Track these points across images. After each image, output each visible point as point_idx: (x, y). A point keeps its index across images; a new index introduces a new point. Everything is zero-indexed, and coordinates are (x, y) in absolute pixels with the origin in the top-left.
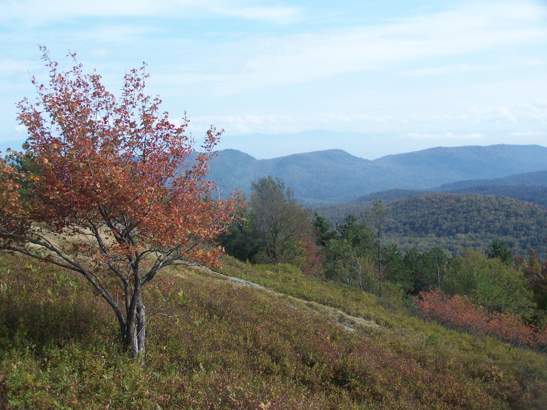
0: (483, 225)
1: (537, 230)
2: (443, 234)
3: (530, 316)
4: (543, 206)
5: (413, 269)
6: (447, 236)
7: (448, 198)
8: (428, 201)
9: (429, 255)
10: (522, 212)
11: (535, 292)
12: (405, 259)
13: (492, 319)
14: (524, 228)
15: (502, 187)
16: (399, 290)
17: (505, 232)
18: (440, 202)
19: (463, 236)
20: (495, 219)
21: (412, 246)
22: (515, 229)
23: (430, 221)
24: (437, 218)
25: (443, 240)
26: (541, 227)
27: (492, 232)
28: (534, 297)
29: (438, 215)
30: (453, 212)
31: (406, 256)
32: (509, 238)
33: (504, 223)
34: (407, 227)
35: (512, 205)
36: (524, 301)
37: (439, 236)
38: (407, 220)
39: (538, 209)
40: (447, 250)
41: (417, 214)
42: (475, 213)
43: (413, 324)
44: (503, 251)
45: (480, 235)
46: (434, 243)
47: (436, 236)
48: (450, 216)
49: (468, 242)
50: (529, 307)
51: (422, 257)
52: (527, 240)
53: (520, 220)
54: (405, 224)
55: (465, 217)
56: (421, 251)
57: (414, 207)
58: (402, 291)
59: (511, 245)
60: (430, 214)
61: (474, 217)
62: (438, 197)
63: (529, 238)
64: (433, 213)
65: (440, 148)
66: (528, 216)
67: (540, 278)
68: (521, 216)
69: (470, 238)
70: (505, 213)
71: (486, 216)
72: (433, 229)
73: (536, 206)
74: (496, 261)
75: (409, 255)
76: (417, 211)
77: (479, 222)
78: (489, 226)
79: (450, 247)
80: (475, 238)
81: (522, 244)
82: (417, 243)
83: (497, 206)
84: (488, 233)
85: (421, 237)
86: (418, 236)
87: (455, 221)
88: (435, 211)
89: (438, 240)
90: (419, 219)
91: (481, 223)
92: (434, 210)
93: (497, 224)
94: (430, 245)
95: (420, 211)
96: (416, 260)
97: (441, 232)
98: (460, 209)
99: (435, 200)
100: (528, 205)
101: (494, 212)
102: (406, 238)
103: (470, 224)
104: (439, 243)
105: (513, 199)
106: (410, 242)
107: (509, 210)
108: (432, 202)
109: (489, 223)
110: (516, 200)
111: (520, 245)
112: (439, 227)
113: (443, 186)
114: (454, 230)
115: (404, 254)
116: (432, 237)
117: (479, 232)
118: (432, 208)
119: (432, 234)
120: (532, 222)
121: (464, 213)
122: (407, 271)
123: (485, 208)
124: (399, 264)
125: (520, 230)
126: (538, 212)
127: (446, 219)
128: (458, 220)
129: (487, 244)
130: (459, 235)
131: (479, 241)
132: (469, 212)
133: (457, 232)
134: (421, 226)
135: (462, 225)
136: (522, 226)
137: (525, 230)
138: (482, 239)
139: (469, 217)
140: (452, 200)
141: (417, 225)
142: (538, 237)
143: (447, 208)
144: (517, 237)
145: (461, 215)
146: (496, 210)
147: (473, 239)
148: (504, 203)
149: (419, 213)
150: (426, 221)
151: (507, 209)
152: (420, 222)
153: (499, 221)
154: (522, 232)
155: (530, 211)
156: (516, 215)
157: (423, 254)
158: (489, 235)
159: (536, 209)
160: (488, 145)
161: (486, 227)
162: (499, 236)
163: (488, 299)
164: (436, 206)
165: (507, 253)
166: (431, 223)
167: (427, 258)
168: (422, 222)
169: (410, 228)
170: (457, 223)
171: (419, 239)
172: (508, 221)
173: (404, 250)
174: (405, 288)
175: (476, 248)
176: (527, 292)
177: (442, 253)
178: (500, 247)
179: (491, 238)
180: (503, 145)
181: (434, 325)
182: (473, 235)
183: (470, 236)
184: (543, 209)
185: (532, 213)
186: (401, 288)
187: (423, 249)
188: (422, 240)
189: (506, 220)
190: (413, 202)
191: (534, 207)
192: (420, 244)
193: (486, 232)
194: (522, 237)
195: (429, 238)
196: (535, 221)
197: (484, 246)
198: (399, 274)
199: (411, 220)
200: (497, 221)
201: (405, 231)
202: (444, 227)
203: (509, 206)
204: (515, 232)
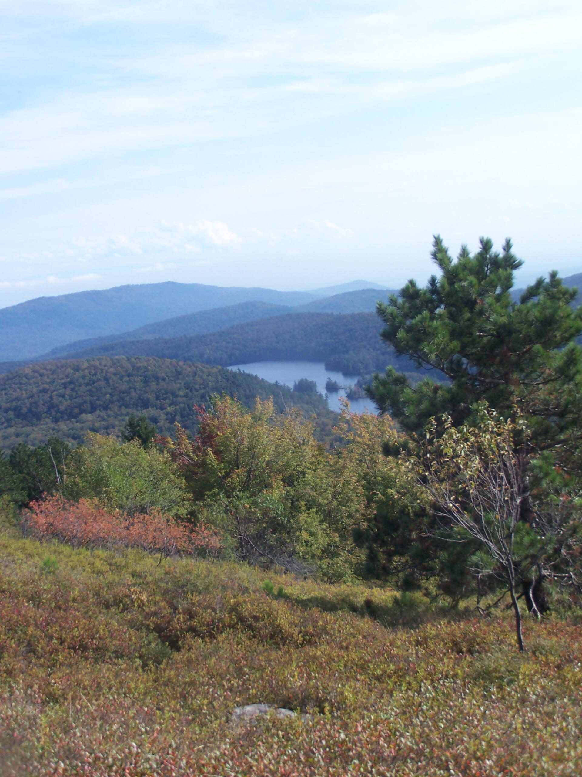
0: (115, 398)
1: (186, 396)
2: (62, 418)
3: (185, 511)
4: (190, 363)
5: (23, 473)
6: (68, 420)
7: (62, 367)
8: (36, 374)
9: (43, 449)
10: (163, 375)
11: (188, 479)
12: (11, 460)
13: (133, 524)
14: (169, 395)
15: (133, 343)
16: (8, 505)
17: (146, 404)
18: (53, 374)
19: (90, 417)
20: (130, 388)
21: (20, 440)
22: (157, 398)
23: (41, 402)
24: (51, 397)
25: (63, 426)
26: (191, 391)
27: (127, 406)
28: (188, 487)
29: (52, 392)
30: (72, 386)
31: (11, 456)
32: (152, 412)
33: (142, 392)
34: (11, 414)
35: (149, 366)
36: (175, 493)
37: (56, 421)
38: (9, 405)
39: (185, 367)
40: (70, 439)
41: (22, 394)
42: (102, 383)
43: (24, 549)
44: (144, 430)
45: (112, 413)
46: (51, 431)
47: (52, 422)
48: (68, 392)
49: (97, 425)
50: (183, 500)
51: (34, 453)
52: (175, 411)
53: (163, 384)
54: (6, 411)
55: (90, 391)
56: (34, 445)
57: (16, 386)
58: (12, 505)
59: (155, 420)
60: (41, 391)
61: (101, 388)
62: (49, 367)
63: (177, 407)
64: (45, 391)
65: (43, 298)
66: (173, 379)
67: (192, 459)
68: (164, 379)
69: (99, 419)
70: (142, 378)
71: (116, 385)
72: (47, 412)
73: (181, 363)
74: (134, 445)
75: (15, 454)
76: (21, 390)
77: (108, 395)
78: (123, 399)
79: (74, 434)
80: (106, 417)
82: (28, 436)
83: (130, 370)
84: (123, 408)
85: (32, 426)
86: (27, 425)
87: (76, 398)
88: (47, 386)
89: (56, 427)
90: (26, 401)
91: (112, 396)
92: (45, 385)
93: (134, 394)
94: (46, 435)
95: (26, 390)
96: (26, 459)
97: (59, 415)
98: (81, 380)
99: (45, 372)
100: (171, 363)
101: (127, 378)
102: (12, 430)
103: (98, 399)
104: (58, 431)
105: (150, 358)
106: (17, 435)
107: (146, 373)
108: (42, 375)
109: (122, 395)
110: (154, 359)
111: (167, 419)
112: (56, 409)
113: (53, 352)
114: (76, 411)
115: (9, 452)
116: (47, 424)
117: (110, 409)
118: (42, 384)
119: (48, 420)
120: (178, 386)
121: (87, 385)
122: (15, 476)
123: (115, 374)
124: (3, 468)
125: (164, 399)
126: (184, 372)
127: (63, 396)
128: (79, 396)
129: (124, 423)
130: (83, 416)
131: (111, 421)
132: (94, 383)
133: (81, 412)
134: (30, 410)
135: (85, 402)
136: (166, 393)
137: (171, 398)
138: (116, 417)
139: (94, 390)
140: (69, 369)
141: (25, 410)
142: (188, 405)
143: (63, 381)
144: (162, 409)
145: (84, 388)
146: (129, 375)
147: (104, 420)
148: (139, 365)
149: (24, 392)
150: (36, 403)
151: (144, 372)
152: (28, 405)
153: (135, 391)
154: (167, 401)
155: (174, 370)
156: (157, 378)
157: (36, 450)
158: (124, 410)
159: (181, 367)
160: (109, 288)
161: (118, 401)
162: (138, 410)
163: (127, 498)
164: (48, 380)
165: (149, 433)
166: (44, 405)
167: (42, 454)
168: (31, 404)
169: (15, 415)
170: (79, 400)
171: (29, 429)
172: (148, 388)
173: (9, 448)
174: (16, 501)
175: (109, 431)
176: (176, 480)
177: (62, 443)
178: (138, 425)
179: (127, 414)
180: (128, 286)
182: (103, 414)
183: (99, 416)
184: (190, 367)
185: (178, 374)
186: (9, 501)
187: (37, 442)
188: (33, 430)
189: (145, 387)
190: (14, 378)
191: (178, 365)
192: (32, 436)
193: (120, 407)
194: (169, 408)
195: (43, 426)
196: (183, 384)
197: (120, 426)
198: (5, 481)
199: (14, 403)
200: (132, 390)
201: (8, 420)
202: (62, 408)
203: (146, 368)
204: (158, 402)
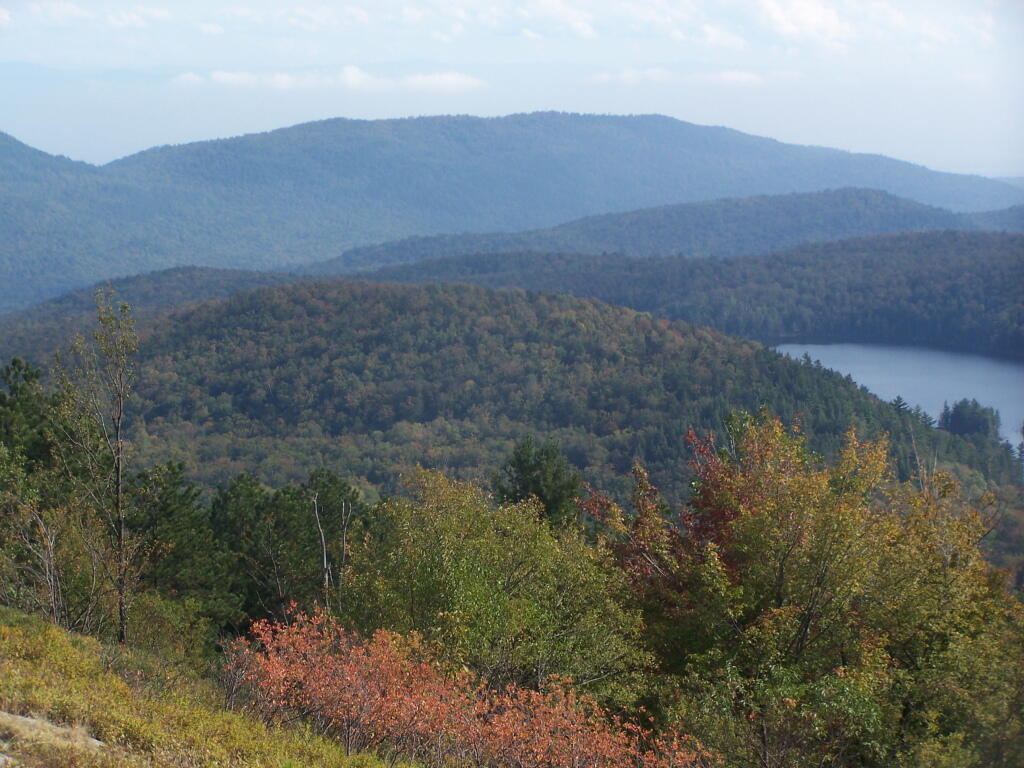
0: (487, 391)
1: (665, 407)
2: (350, 424)
3: (633, 697)
4: (684, 325)
5: (241, 549)
6: (363, 431)
7: (365, 297)
8: (299, 309)
9: (298, 495)
10: (614, 346)
11: (651, 614)
12: (214, 514)
13: (500, 711)
14: (623, 398)
15: (548, 258)
16: (192, 624)
17: (561, 416)
18: (339, 313)
19: (418, 430)
20: (527, 371)
21: (240, 467)
22: (593, 403)
23: (304, 379)
24: (329, 370)
25: (349, 445)
26: (679, 397)
27: (514, 416)
28: (646, 634)
29: (331, 360)
30: (384, 349)
31: (216, 503)
32: (574, 437)
33: (557, 385)
34: (226, 401)
35: (582, 321)
36: (614, 648)
37: (335, 431)
38: (222, 377)
39: (670, 334)
40: (363, 479)
41: (259, 354)
42: (460, 351)
43: (226, 736)
44: (550, 480)
45: (475, 428)
46: (319, 454)
47: (324, 431)
48: (372, 362)
49: (434, 452)
50: (631, 668)
51: (274, 503)
52: (634, 441)
53: (610, 371)
54: (216, 391)
55: (425, 365)
56: (273, 484)
57: (247, 332)
58: (203, 624)
59: (579, 458)
60: (306, 353)
61: (455, 362)
62: (333, 294)
63: (640, 433)
64: (315, 353)
65: (338, 123)
66: (636, 360)
67: (664, 565)
68: (614, 359)
69: (443, 439)
70: (561, 349)
71: (495, 359)
72: (314, 407)
73: (662, 324)
74: (524, 515)
75: (226, 499)
76: (258, 343)
77: (471, 382)
78: (506, 395)
79: (375, 468)
80: (458, 436)
81: (618, 453)
82: (260, 458)
83: (533, 326)
84: (505, 417)
85: (273, 435)
86: (262, 432)
87: (390, 379)
88: (322, 342)
89: (333, 447)
90: (266, 371)
91: (480, 384)
92: (317, 339)
93: (534, 386)
94: (305, 464)
95: (269, 345)
96: (251, 515)
97: (342, 416)
98: (408, 337)
99: (321, 304)
100: (636, 320)
101: (522, 346)
102: (223, 441)
103: (444, 389)
104: (336, 456)
105: (585, 301)
106: (235, 455)
107: (572, 337)
108: (312, 313)
109: (504, 386)
110: (596, 306)
111: (610, 460)
112: (336, 400)
113: (347, 258)
114: (387, 411)
115: (210, 494)
116: (310, 434)
117: (472, 418)
118: (312, 334)
119: (312, 425)
120: (649, 379)
121: (422, 349)
122: (219, 555)
123: (493, 332)
124: (193, 532)
125: (609, 409)
126: (668, 345)
127: (359, 372)
128: (399, 376)
129: (501, 456)
130: (403, 427)
131: (471, 446)
132: (439, 346)
133: (399, 417)
134: (272, 397)
135: (412, 392)
136: (617, 394)
137: (627, 407)
138: (482, 440)
139: (437, 364)
140: (381, 305)
141: (260, 394)
142: (667, 431)
143: (362, 333)
144: (599, 433)
145: (411, 357)
146: (529, 338)
147: (452, 442)
148: (556, 315)
149: (264, 350)
150: (290, 380)
151: (568, 335)
152: (270, 383)
153: (540, 379)
154: (615, 414)
155: (642, 340)
156: (597, 354)
157: (277, 495)
158: (505, 424)
159: (662, 334)
160: (503, 114)
161: (495, 400)
162: (539, 429)
163: (493, 645)
164: (325, 327)
165: (562, 487)
166: (308, 387)
167: (291, 509)
168: (277, 381)
169: (234, 403)
170: (397, 386)
171: (265, 443)
172: (571, 376)
173: (211, 482)
174: (214, 617)
175: (461, 472)
176: (621, 615)
177: (345, 488)
178: (538, 464)
179: (513, 436)
180: (553, 114)
181: (302, 736)
182: (452, 427)
183: (443, 431)
184: (684, 335)
185: (652, 349)
186: (198, 615)
187: (280, 477)
188: (275, 446)
189: (563, 372)
190: (243, 311)
191: (655, 327)
192: (269, 461)
193: (497, 414)
194: (617, 432)
195: (301, 440)
196: (660, 376)
197: (491, 463)
198: (193, 564)
199: (237, 375)
200: (533, 377)
201: (218, 415)
202: (353, 400)
203: (573, 325)
204: (593, 413)
